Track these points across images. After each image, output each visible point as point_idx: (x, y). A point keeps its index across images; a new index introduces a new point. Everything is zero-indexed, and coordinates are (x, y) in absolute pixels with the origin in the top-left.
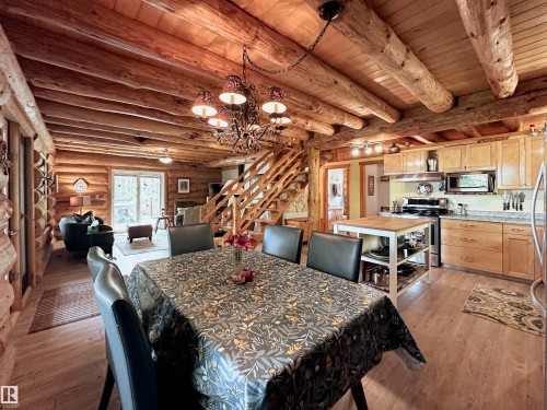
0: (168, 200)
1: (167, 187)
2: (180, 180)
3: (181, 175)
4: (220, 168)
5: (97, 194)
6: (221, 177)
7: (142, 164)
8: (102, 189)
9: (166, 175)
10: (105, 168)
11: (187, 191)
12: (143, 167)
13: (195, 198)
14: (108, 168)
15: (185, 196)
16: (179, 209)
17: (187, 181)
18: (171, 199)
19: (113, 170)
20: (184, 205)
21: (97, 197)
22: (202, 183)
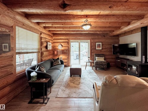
0: (91, 53)
1: (91, 47)
2: (97, 43)
3: (97, 41)
4: (118, 36)
5: (65, 50)
6: (119, 41)
7: (81, 37)
8: (67, 48)
9: (91, 41)
10: (68, 39)
11: (101, 49)
12: (81, 38)
13: (104, 52)
14: (69, 39)
15: (99, 51)
16: (96, 58)
17: (101, 43)
18: (93, 52)
19: (70, 40)
20: (99, 55)
21: (65, 51)
22: (108, 45)
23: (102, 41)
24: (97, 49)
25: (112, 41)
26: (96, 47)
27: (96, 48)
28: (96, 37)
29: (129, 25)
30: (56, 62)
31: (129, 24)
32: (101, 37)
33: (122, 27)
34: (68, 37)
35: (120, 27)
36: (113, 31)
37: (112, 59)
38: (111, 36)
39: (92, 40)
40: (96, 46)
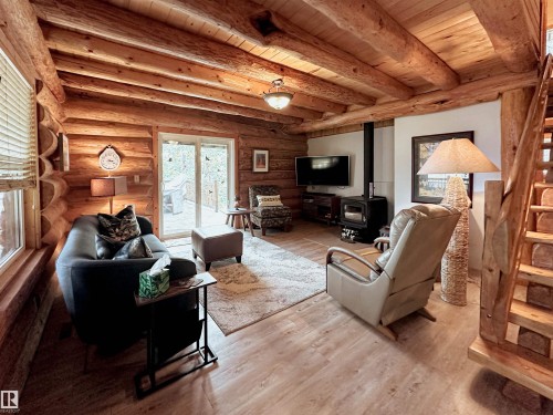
0: (238, 183)
1: (239, 164)
2: (256, 152)
3: (257, 145)
4: (305, 135)
5: (137, 173)
6: (307, 149)
7: (205, 125)
8: (145, 166)
9: (237, 143)
10: (148, 128)
11: (266, 170)
12: (204, 129)
13: (274, 179)
14: (154, 130)
15: (262, 177)
16: (259, 197)
17: (266, 152)
18: (243, 182)
19: (161, 133)
20: (264, 190)
21: (137, 179)
22: (284, 157)
23: (269, 145)
24: (256, 170)
25: (293, 147)
26: (252, 165)
27: (252, 169)
28: (255, 131)
29: (345, 112)
30: (122, 228)
31: (345, 109)
32: (266, 133)
33: (329, 114)
34: (150, 121)
35: (322, 113)
36: (302, 120)
37: (294, 197)
38: (291, 134)
39: (240, 140)
40: (252, 162)
